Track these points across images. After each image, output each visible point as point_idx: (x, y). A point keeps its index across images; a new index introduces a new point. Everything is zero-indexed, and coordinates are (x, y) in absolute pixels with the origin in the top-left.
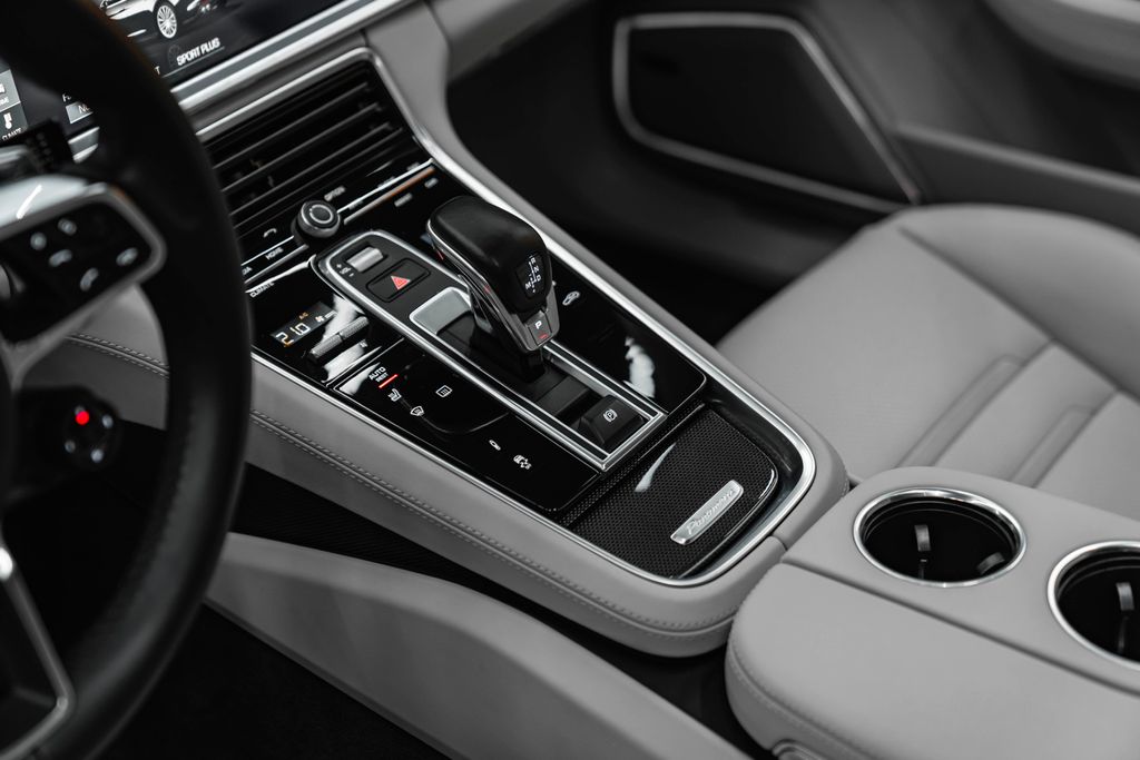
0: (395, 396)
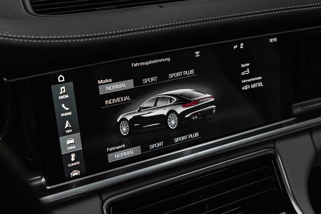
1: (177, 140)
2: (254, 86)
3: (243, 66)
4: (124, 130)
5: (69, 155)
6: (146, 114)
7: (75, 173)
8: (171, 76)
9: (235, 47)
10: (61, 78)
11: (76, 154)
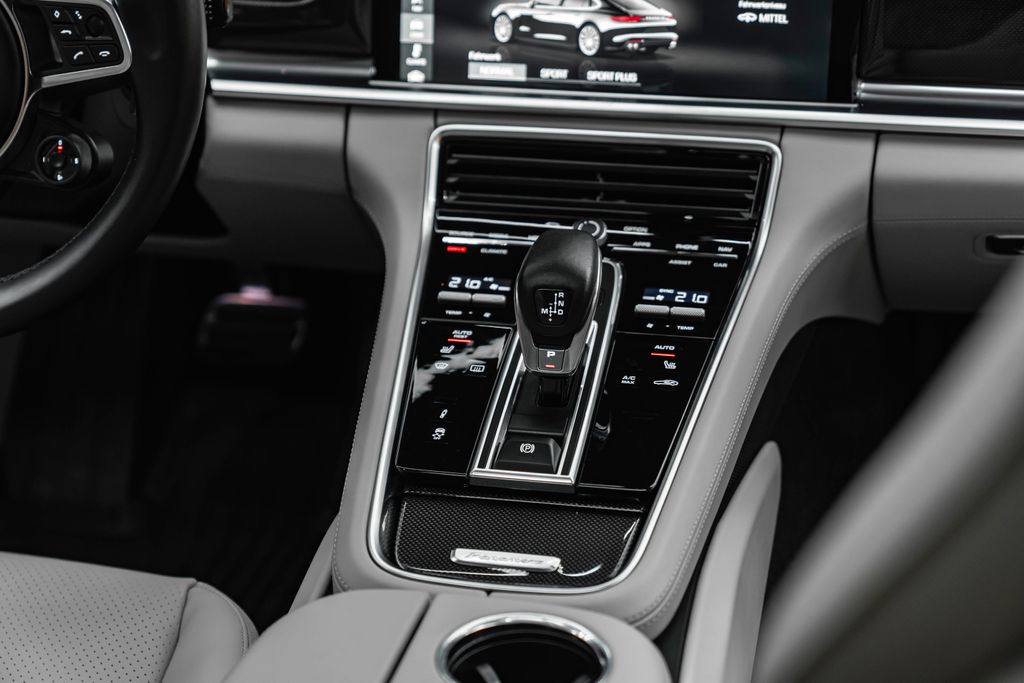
0: (447, 350)
1: (592, 75)
2: (765, 19)
4: (502, 32)
5: (411, 45)
6: (541, 16)
7: (416, 76)
11: (424, 46)
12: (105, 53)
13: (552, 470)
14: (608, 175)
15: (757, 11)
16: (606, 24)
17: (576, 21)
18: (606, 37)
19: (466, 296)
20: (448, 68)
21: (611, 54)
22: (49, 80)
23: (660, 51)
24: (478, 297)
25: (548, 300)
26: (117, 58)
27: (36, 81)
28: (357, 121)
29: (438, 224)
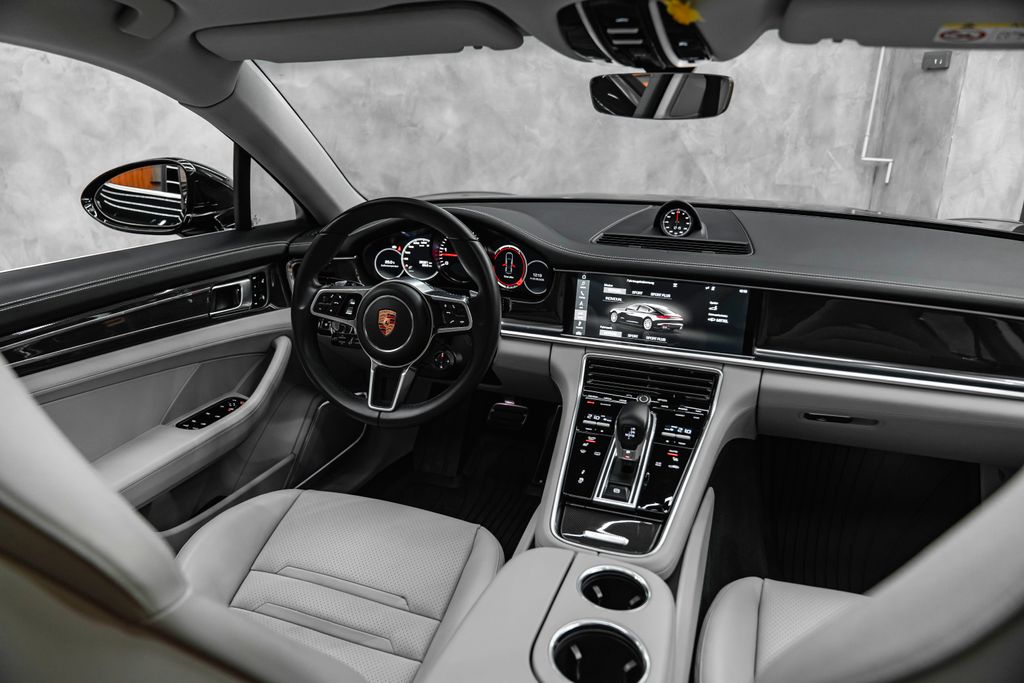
0: (585, 445)
1: (648, 338)
2: (719, 320)
3: (711, 303)
4: (614, 318)
5: (578, 321)
6: (629, 313)
7: (579, 333)
8: (652, 294)
9: (707, 288)
10: (584, 277)
11: (582, 322)
12: (462, 322)
13: (627, 501)
14: (652, 377)
15: (716, 318)
16: (655, 318)
17: (643, 316)
18: (654, 323)
19: (594, 423)
20: (591, 331)
21: (655, 329)
22: (441, 330)
23: (676, 330)
24: (598, 423)
25: (628, 431)
26: (467, 324)
27: (435, 330)
28: (555, 349)
29: (584, 393)
